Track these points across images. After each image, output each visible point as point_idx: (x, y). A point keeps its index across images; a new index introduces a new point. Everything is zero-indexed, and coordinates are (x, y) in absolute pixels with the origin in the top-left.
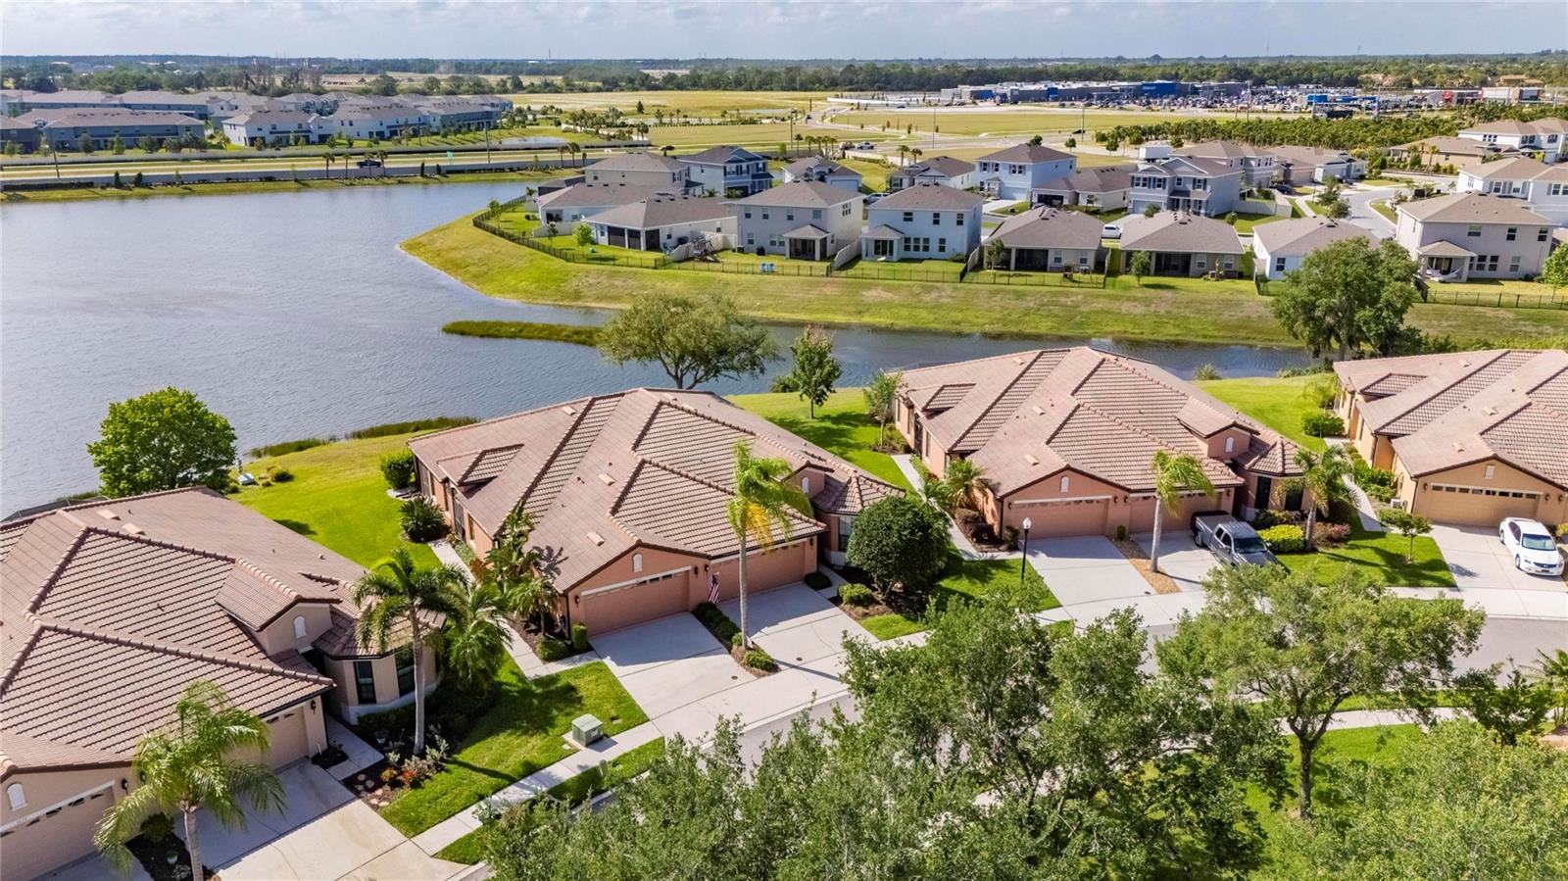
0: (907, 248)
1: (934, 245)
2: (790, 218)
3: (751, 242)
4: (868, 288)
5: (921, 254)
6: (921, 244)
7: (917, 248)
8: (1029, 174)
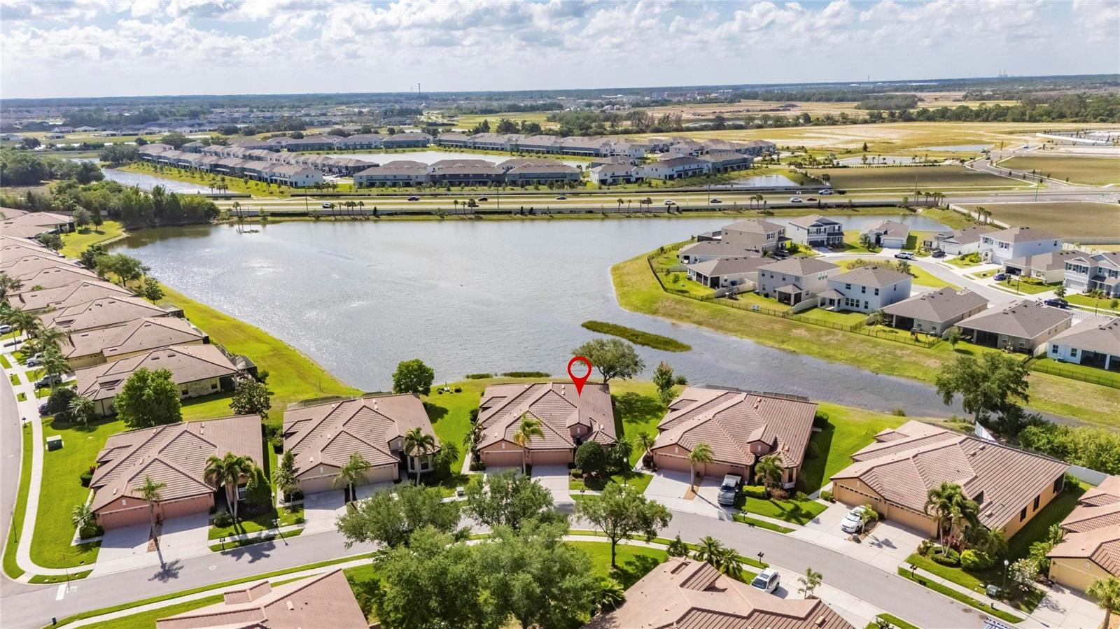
0: (847, 304)
1: (862, 304)
2: (784, 279)
3: (764, 289)
4: (797, 327)
5: (854, 308)
6: (855, 303)
7: (852, 305)
8: (1011, 249)
